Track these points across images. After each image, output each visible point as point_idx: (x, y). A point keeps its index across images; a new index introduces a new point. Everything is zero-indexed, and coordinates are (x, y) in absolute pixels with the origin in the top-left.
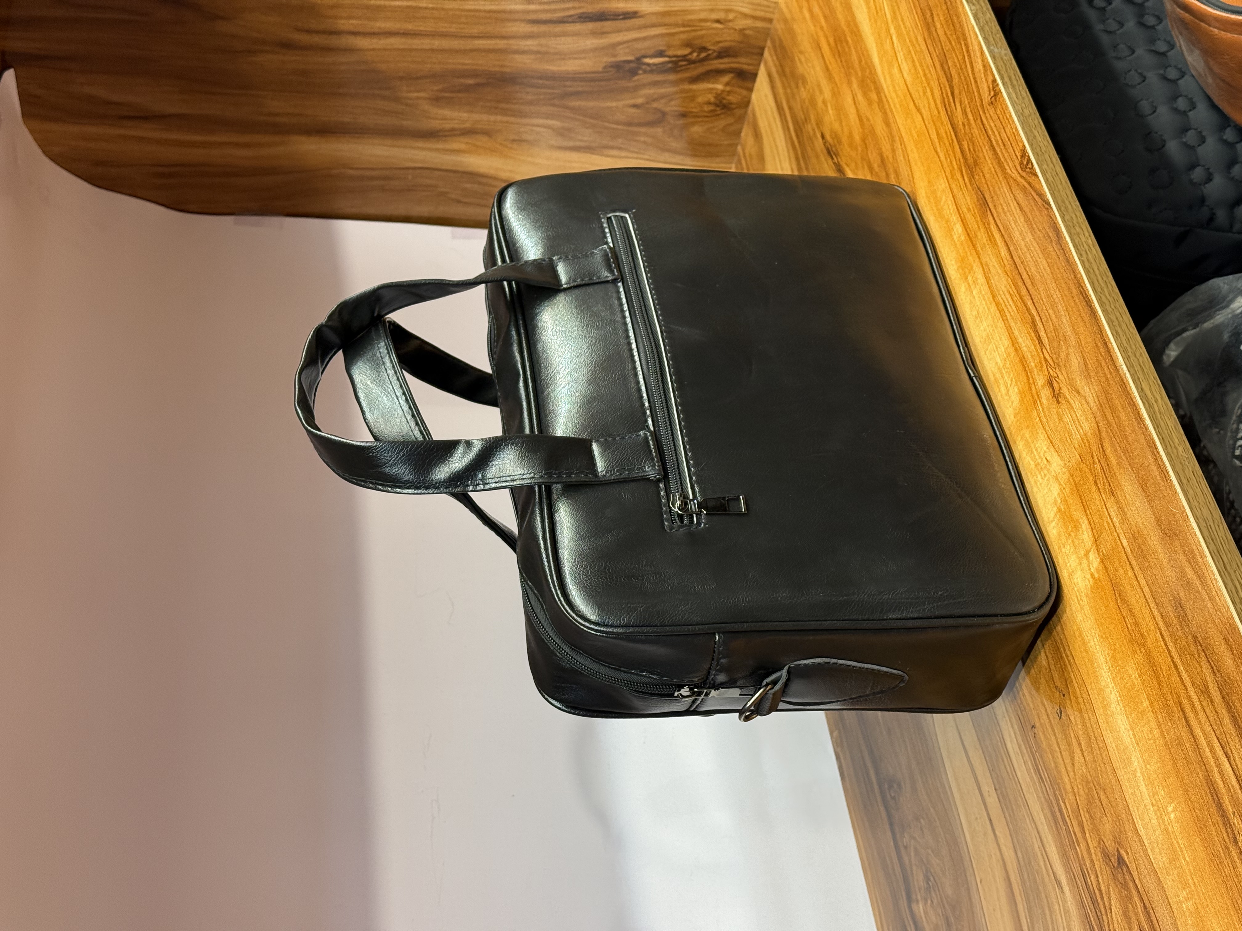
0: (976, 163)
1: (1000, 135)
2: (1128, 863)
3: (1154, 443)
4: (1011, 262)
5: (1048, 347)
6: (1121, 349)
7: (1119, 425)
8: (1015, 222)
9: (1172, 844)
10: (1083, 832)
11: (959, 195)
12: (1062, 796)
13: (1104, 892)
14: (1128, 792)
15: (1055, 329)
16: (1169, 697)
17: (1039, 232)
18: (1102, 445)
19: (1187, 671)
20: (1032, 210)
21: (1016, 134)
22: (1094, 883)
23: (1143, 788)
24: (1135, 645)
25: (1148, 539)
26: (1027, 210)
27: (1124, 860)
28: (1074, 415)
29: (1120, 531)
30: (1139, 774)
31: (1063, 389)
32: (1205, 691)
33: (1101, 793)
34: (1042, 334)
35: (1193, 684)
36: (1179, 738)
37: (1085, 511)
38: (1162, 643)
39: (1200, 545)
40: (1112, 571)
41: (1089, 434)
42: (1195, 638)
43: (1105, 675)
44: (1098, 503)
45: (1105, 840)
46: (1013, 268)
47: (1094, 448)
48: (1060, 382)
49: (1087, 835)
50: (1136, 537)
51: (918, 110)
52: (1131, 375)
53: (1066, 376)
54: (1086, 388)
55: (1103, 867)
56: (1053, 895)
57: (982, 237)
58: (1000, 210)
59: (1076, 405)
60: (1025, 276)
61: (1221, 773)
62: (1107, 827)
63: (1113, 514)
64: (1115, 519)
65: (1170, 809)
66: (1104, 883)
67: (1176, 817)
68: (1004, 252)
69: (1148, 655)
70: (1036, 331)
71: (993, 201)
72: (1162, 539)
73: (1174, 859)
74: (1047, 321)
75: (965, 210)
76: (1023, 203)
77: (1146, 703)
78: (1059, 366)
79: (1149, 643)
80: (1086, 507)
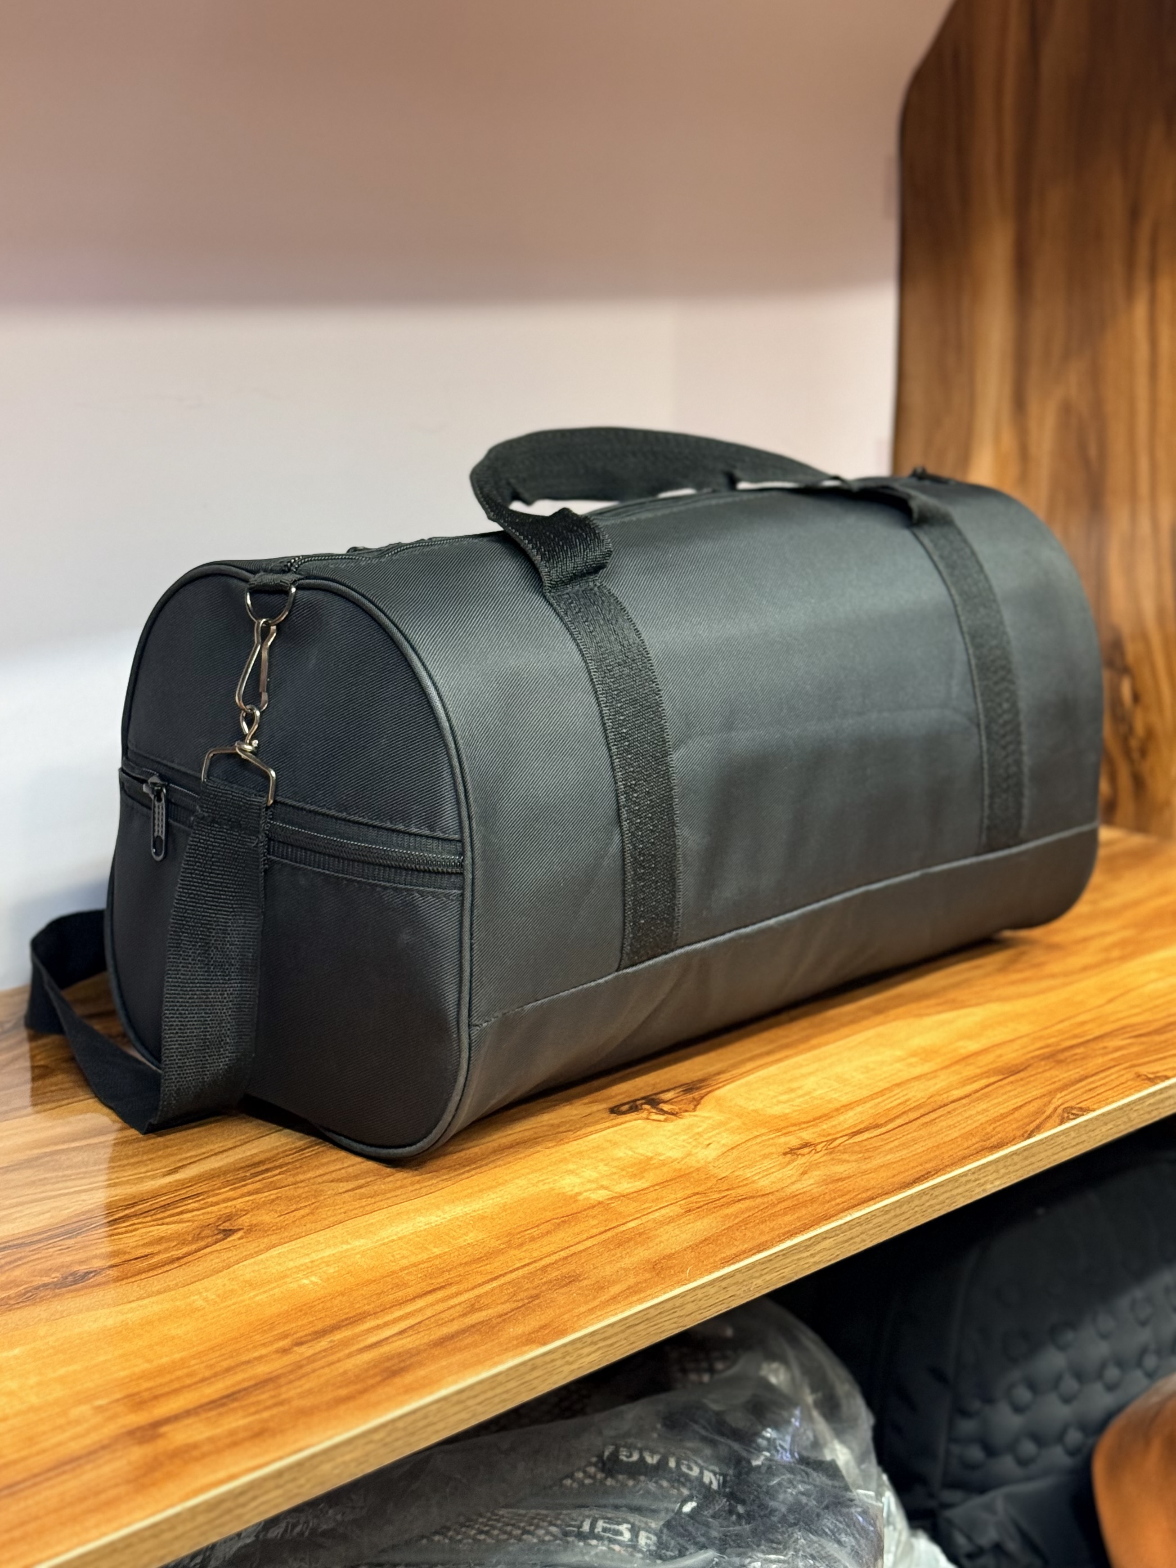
0: (1060, 1062)
1: (1101, 1085)
2: (229, 1239)
3: (764, 1250)
4: (946, 1101)
5: (851, 1141)
6: (869, 1216)
7: (774, 1216)
8: (999, 1104)
9: (269, 1282)
10: (250, 1194)
11: (1016, 1046)
12: (286, 1171)
13: (181, 1217)
14: (321, 1236)
15: (876, 1148)
16: (453, 1274)
17: (991, 1128)
18: (745, 1198)
19: (493, 1289)
20: (1016, 1120)
21: (1107, 1102)
22: (189, 1207)
23: (328, 1252)
24: (507, 1239)
25: (644, 1247)
26: (1016, 1115)
27: (230, 1236)
28: (773, 1170)
29: (644, 1219)
30: (345, 1247)
31: (804, 1157)
32: (473, 1308)
33: (307, 1210)
34: (866, 1135)
35: (479, 1296)
36: (405, 1285)
37: (657, 1185)
38: (518, 1265)
39: (653, 1298)
40: (591, 1212)
41: (755, 1186)
42: (537, 1296)
43: (459, 1210)
44: (673, 1196)
45: (248, 1216)
46: (939, 1103)
47: (740, 1191)
48: (811, 1155)
49: (248, 1198)
50: (641, 1236)
51: (1110, 1001)
52: (841, 1225)
53: (821, 1160)
54: (812, 1181)
55: (213, 1215)
56: (157, 1165)
57: (970, 1071)
58: (1009, 1088)
59: (788, 1171)
60: (933, 1116)
61: (378, 1327)
62: (266, 1217)
63: (663, 1211)
64: (657, 1214)
65: (314, 1279)
66: (193, 1216)
67: (304, 1286)
68: (957, 1093)
69: (498, 1252)
70: (867, 1129)
71: (1017, 1081)
72: (648, 1261)
73: (251, 1285)
74: (883, 1140)
75: (999, 1052)
76: (1023, 1111)
77: (437, 1251)
78: (831, 1153)
79: (513, 1252)
80: (662, 1185)
